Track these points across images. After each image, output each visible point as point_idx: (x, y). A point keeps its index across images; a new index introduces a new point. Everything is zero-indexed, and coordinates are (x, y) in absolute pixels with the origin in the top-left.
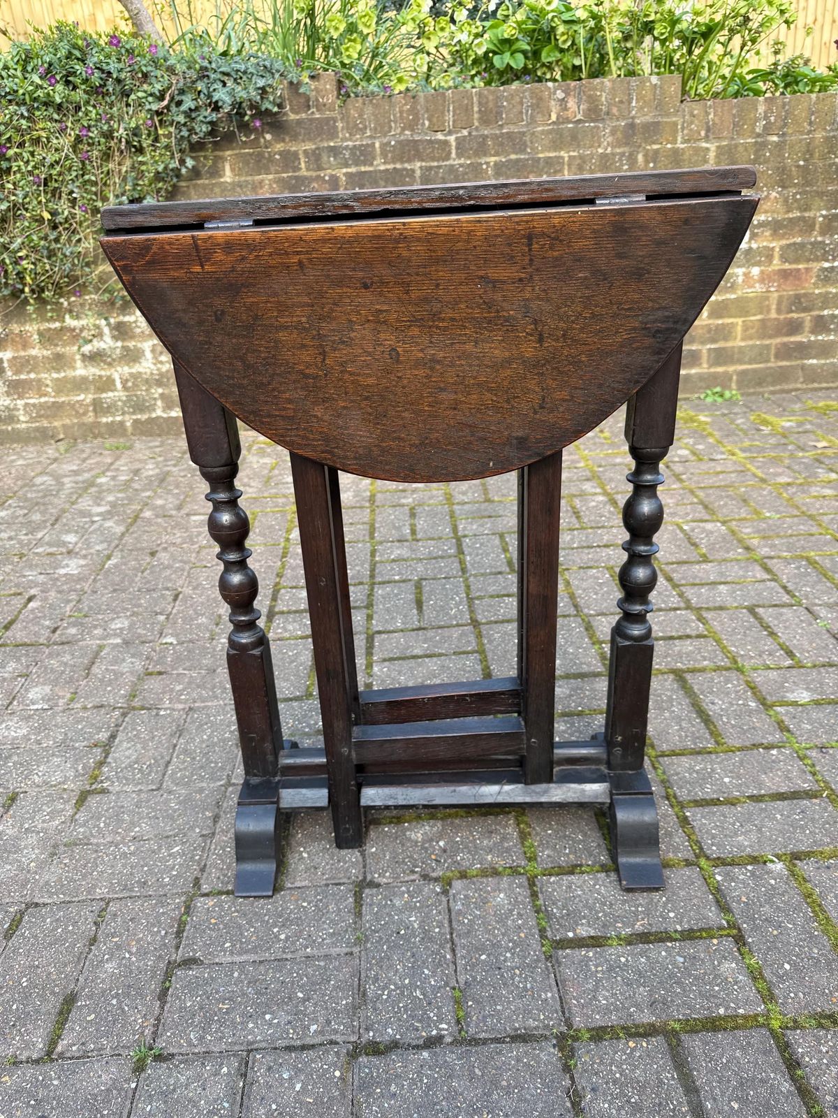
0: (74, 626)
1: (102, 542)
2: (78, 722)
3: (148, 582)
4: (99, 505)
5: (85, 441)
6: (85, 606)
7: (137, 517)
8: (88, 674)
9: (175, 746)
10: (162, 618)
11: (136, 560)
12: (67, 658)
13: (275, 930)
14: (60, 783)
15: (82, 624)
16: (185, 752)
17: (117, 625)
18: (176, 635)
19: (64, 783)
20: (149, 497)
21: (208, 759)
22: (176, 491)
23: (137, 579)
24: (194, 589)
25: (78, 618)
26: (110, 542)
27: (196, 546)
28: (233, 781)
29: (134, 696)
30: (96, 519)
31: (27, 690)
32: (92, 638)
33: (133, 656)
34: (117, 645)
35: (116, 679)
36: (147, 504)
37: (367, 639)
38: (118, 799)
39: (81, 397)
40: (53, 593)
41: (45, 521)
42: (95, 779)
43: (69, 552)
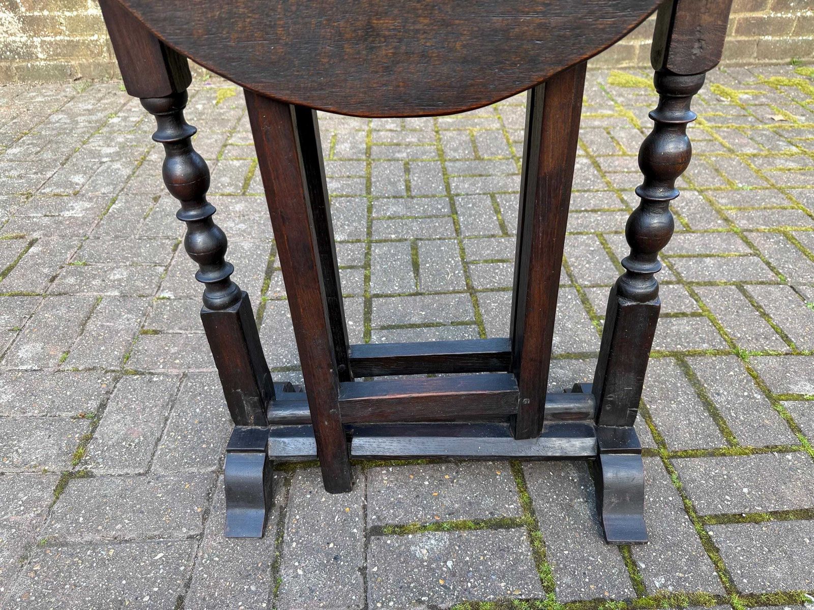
0: (73, 275)
1: (108, 185)
2: (67, 388)
3: (150, 229)
4: (109, 146)
6: (84, 254)
7: (144, 159)
8: (83, 330)
9: (167, 419)
10: (161, 269)
11: (139, 204)
12: (62, 311)
14: (40, 464)
15: (81, 273)
16: (176, 428)
17: (116, 275)
18: (174, 290)
19: (45, 463)
21: (200, 438)
23: (138, 226)
25: (77, 266)
26: (116, 184)
29: (128, 358)
30: (104, 160)
31: (18, 348)
32: (90, 289)
33: (130, 311)
34: (115, 298)
35: (111, 338)
37: (365, 302)
38: (102, 485)
39: (95, 37)
40: (55, 238)
41: (55, 160)
42: (78, 459)
43: (75, 194)
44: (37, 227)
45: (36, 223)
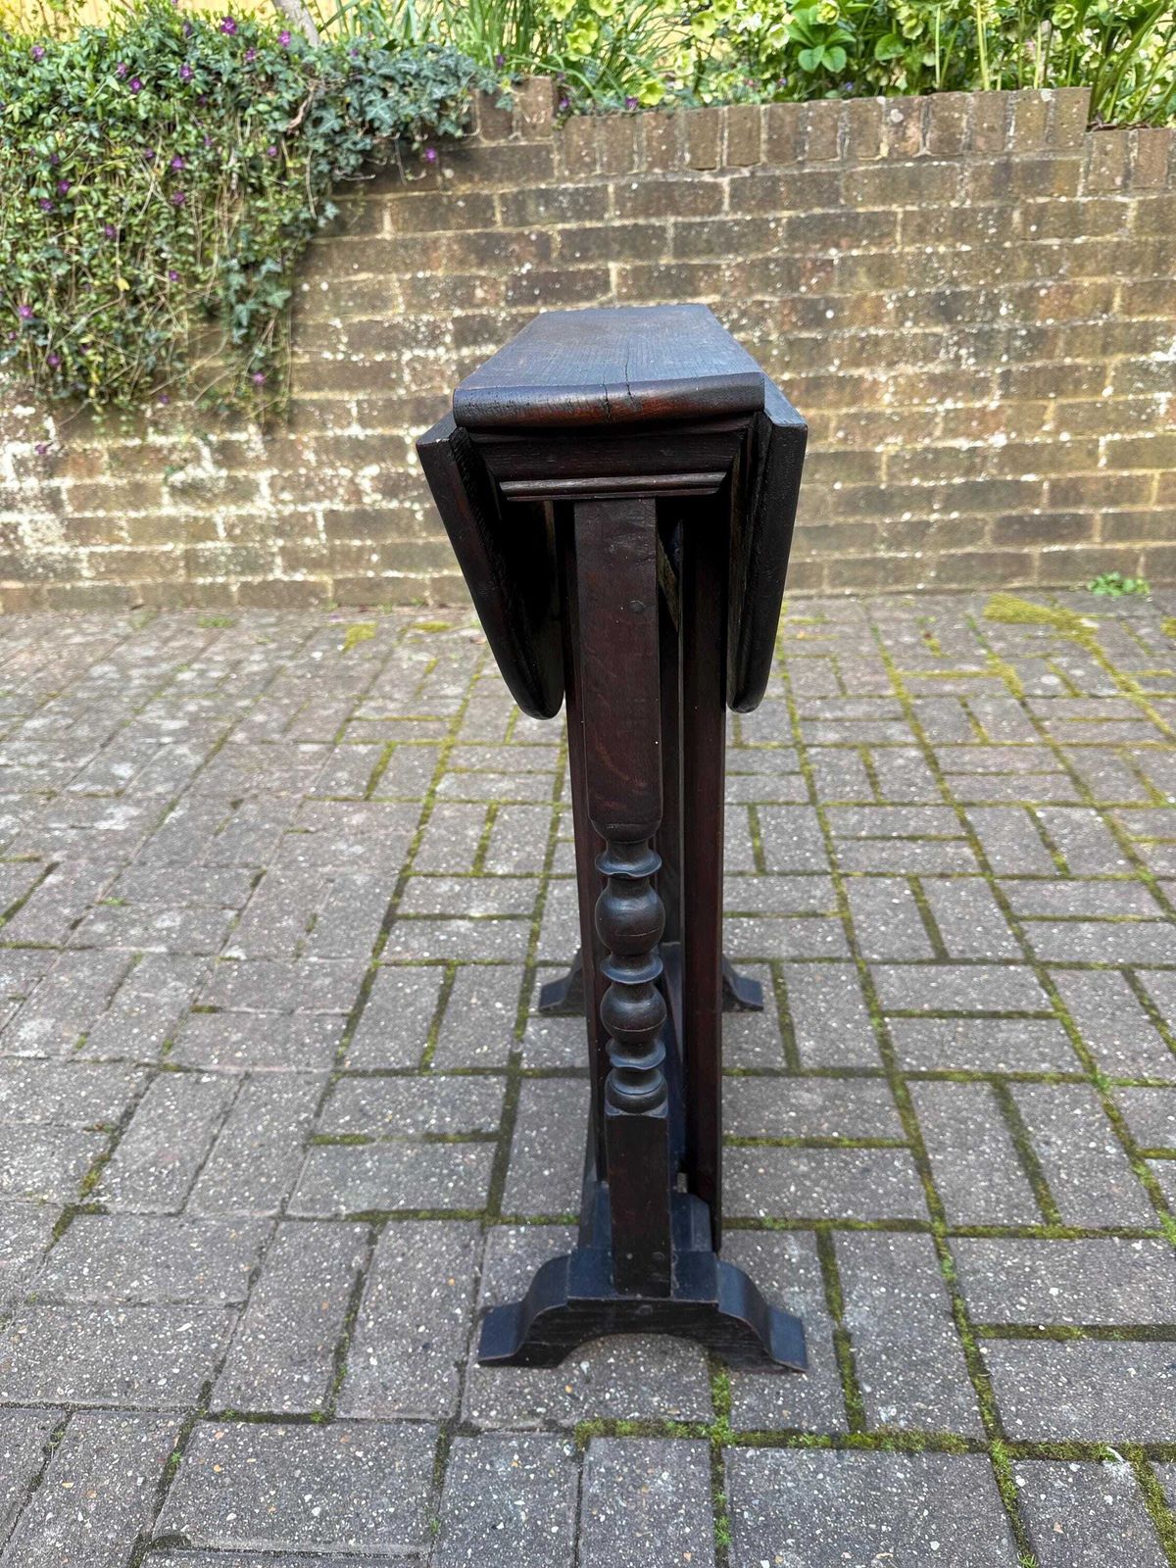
0: (104, 920)
1: (167, 780)
2: (82, 1085)
3: (221, 852)
4: (173, 718)
5: (172, 611)
6: (123, 887)
7: (224, 741)
8: (110, 1003)
9: (214, 1139)
10: (231, 914)
11: (210, 813)
12: (84, 973)
13: (307, 1498)
14: (37, 1191)
15: (115, 917)
16: (228, 1152)
17: (165, 922)
18: (245, 946)
19: (43, 1191)
20: (246, 709)
22: (286, 701)
23: (206, 846)
24: (286, 867)
25: (111, 906)
26: (178, 781)
27: (298, 796)
28: (290, 1212)
29: (170, 1047)
30: (166, 740)
31: (19, 1024)
32: (126, 941)
33: (179, 977)
34: (159, 956)
35: (148, 1016)
36: (240, 721)
38: (117, 1225)
39: (169, 547)
40: (83, 862)
41: (93, 740)
42: (89, 1187)
43: (118, 794)
44: (58, 844)
45: (57, 839)
